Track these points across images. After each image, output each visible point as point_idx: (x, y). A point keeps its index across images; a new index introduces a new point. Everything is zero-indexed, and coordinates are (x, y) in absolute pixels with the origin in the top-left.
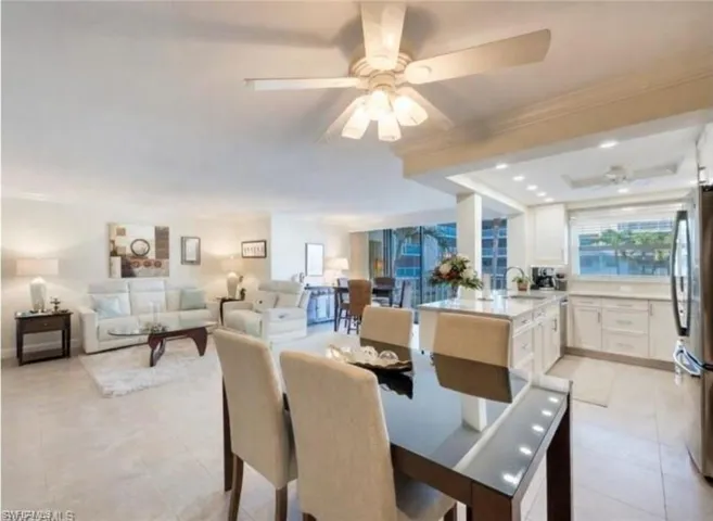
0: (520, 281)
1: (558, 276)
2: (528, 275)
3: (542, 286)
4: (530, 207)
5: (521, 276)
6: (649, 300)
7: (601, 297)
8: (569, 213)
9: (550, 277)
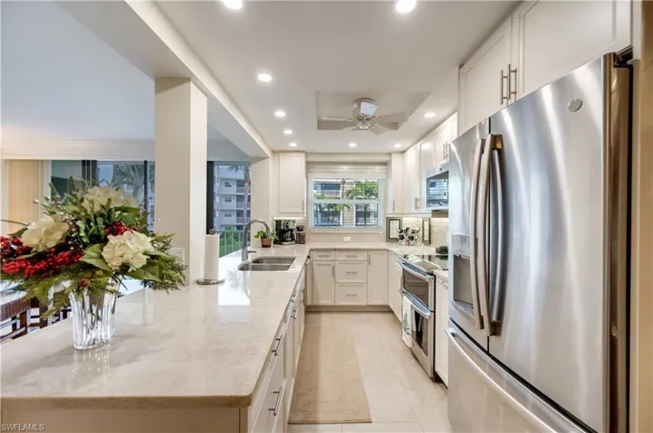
0: (264, 237)
1: (298, 229)
2: (272, 229)
3: (285, 241)
4: (274, 152)
5: (265, 230)
6: (368, 250)
7: (335, 250)
8: (308, 163)
9: (292, 230)
